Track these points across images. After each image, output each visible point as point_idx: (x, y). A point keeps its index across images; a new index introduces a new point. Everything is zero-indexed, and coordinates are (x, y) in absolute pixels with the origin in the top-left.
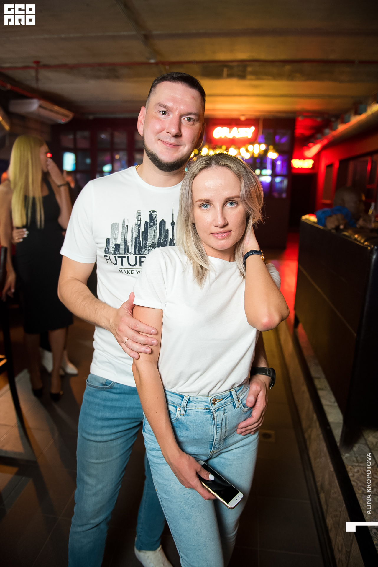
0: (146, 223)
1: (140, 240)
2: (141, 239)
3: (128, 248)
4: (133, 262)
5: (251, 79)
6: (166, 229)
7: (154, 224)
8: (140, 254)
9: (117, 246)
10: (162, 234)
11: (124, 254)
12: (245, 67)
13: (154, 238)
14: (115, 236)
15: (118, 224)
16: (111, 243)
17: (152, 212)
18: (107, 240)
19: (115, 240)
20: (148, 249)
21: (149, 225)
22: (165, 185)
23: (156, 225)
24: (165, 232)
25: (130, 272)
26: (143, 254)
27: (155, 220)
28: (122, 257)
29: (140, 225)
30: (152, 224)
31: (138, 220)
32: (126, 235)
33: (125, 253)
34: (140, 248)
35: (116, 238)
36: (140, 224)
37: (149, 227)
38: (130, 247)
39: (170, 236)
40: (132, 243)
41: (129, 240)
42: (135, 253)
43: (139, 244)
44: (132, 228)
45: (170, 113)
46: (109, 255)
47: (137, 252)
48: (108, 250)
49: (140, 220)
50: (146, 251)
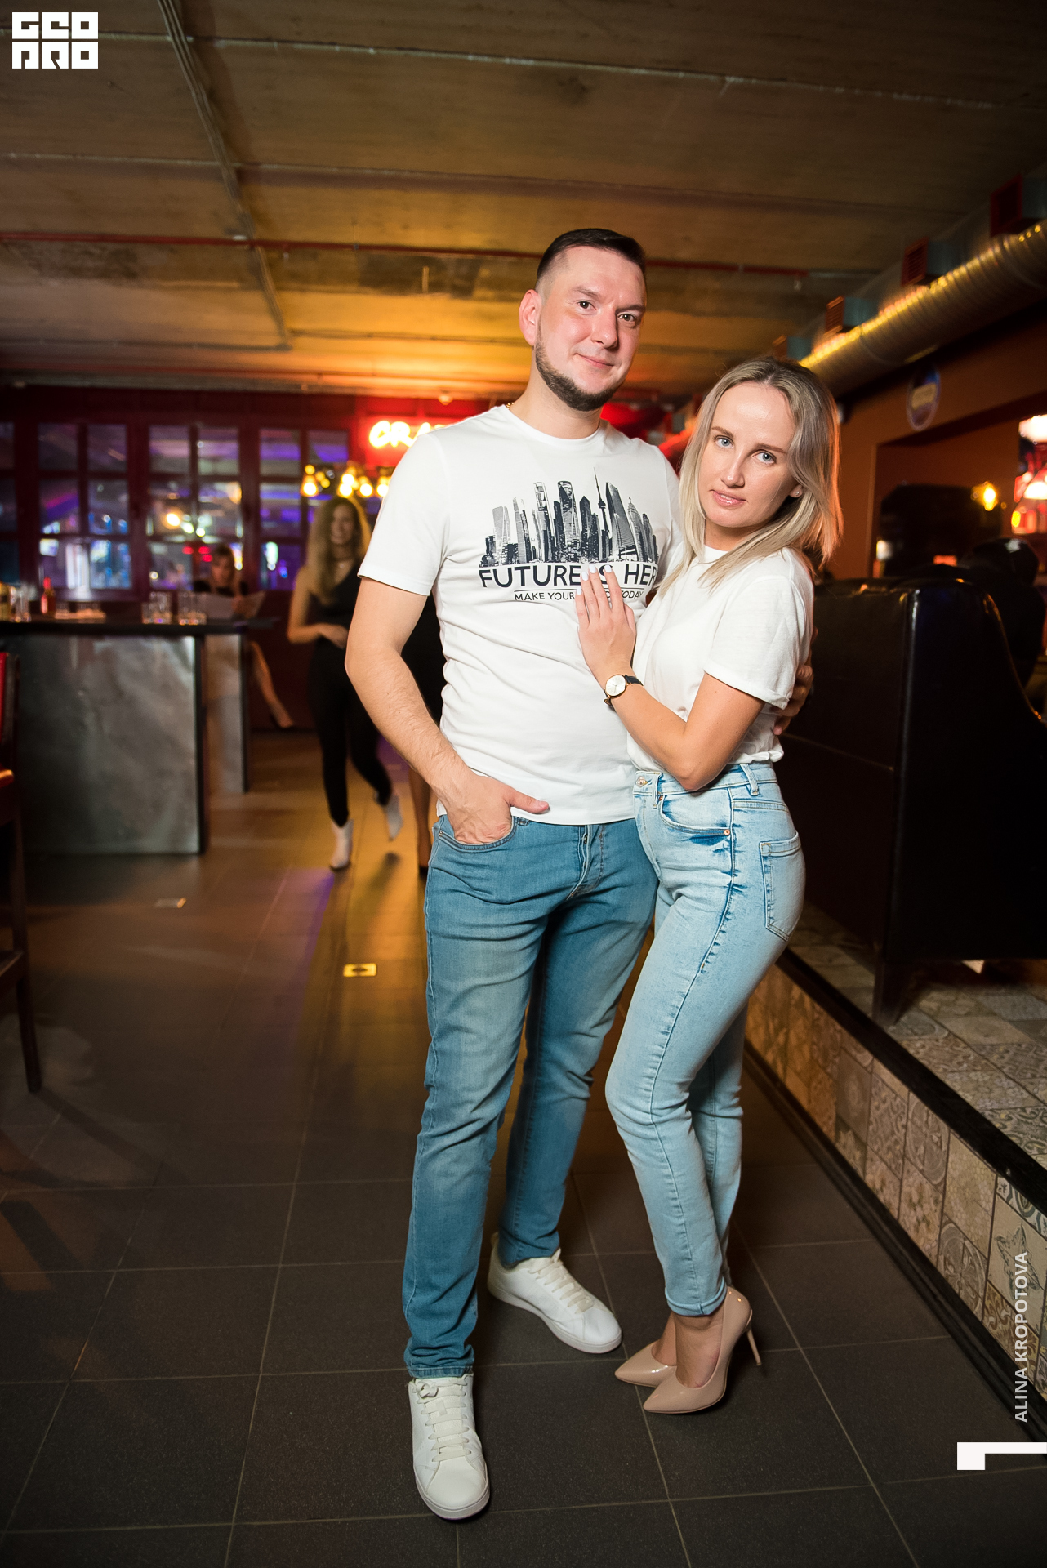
0: (556, 503)
1: (552, 535)
2: (553, 533)
3: (534, 551)
4: (542, 578)
5: (483, 299)
6: (592, 513)
7: (571, 507)
8: (556, 562)
9: (511, 550)
10: (587, 523)
11: (528, 562)
12: (475, 267)
13: (574, 530)
14: (505, 531)
15: (506, 508)
16: (497, 544)
17: (561, 483)
18: (487, 539)
19: (506, 538)
20: (567, 551)
21: (562, 508)
22: (575, 435)
23: (575, 506)
24: (591, 519)
25: (538, 596)
26: (560, 561)
27: (571, 497)
28: (522, 569)
29: (545, 509)
30: (567, 506)
31: (540, 501)
32: (525, 526)
33: (529, 559)
34: (554, 549)
35: (506, 535)
36: (546, 506)
37: (562, 511)
38: (537, 549)
39: (602, 527)
40: (539, 539)
41: (533, 535)
42: (546, 560)
43: (552, 542)
44: (534, 515)
45: (597, 304)
46: (494, 568)
47: (550, 558)
48: (493, 558)
49: (545, 499)
50: (564, 556)
